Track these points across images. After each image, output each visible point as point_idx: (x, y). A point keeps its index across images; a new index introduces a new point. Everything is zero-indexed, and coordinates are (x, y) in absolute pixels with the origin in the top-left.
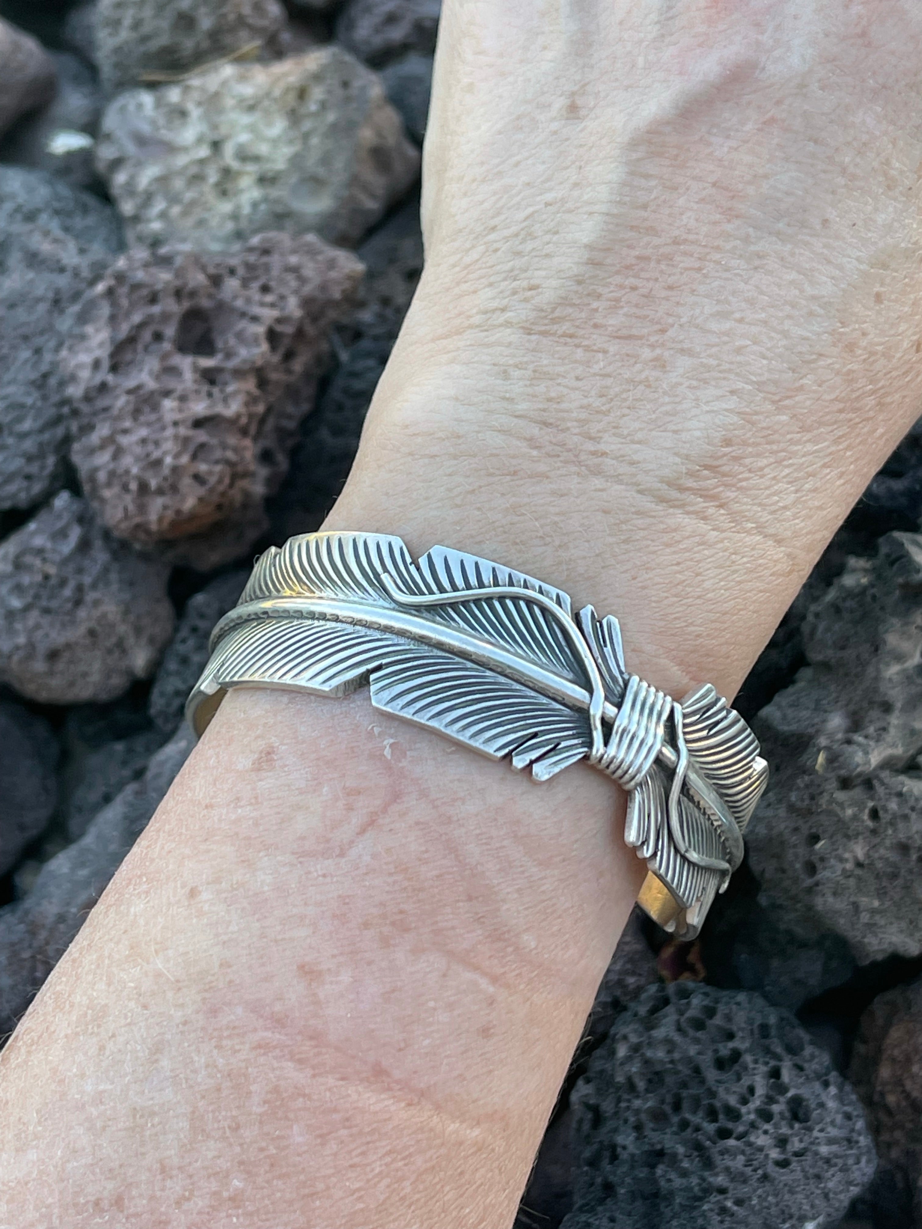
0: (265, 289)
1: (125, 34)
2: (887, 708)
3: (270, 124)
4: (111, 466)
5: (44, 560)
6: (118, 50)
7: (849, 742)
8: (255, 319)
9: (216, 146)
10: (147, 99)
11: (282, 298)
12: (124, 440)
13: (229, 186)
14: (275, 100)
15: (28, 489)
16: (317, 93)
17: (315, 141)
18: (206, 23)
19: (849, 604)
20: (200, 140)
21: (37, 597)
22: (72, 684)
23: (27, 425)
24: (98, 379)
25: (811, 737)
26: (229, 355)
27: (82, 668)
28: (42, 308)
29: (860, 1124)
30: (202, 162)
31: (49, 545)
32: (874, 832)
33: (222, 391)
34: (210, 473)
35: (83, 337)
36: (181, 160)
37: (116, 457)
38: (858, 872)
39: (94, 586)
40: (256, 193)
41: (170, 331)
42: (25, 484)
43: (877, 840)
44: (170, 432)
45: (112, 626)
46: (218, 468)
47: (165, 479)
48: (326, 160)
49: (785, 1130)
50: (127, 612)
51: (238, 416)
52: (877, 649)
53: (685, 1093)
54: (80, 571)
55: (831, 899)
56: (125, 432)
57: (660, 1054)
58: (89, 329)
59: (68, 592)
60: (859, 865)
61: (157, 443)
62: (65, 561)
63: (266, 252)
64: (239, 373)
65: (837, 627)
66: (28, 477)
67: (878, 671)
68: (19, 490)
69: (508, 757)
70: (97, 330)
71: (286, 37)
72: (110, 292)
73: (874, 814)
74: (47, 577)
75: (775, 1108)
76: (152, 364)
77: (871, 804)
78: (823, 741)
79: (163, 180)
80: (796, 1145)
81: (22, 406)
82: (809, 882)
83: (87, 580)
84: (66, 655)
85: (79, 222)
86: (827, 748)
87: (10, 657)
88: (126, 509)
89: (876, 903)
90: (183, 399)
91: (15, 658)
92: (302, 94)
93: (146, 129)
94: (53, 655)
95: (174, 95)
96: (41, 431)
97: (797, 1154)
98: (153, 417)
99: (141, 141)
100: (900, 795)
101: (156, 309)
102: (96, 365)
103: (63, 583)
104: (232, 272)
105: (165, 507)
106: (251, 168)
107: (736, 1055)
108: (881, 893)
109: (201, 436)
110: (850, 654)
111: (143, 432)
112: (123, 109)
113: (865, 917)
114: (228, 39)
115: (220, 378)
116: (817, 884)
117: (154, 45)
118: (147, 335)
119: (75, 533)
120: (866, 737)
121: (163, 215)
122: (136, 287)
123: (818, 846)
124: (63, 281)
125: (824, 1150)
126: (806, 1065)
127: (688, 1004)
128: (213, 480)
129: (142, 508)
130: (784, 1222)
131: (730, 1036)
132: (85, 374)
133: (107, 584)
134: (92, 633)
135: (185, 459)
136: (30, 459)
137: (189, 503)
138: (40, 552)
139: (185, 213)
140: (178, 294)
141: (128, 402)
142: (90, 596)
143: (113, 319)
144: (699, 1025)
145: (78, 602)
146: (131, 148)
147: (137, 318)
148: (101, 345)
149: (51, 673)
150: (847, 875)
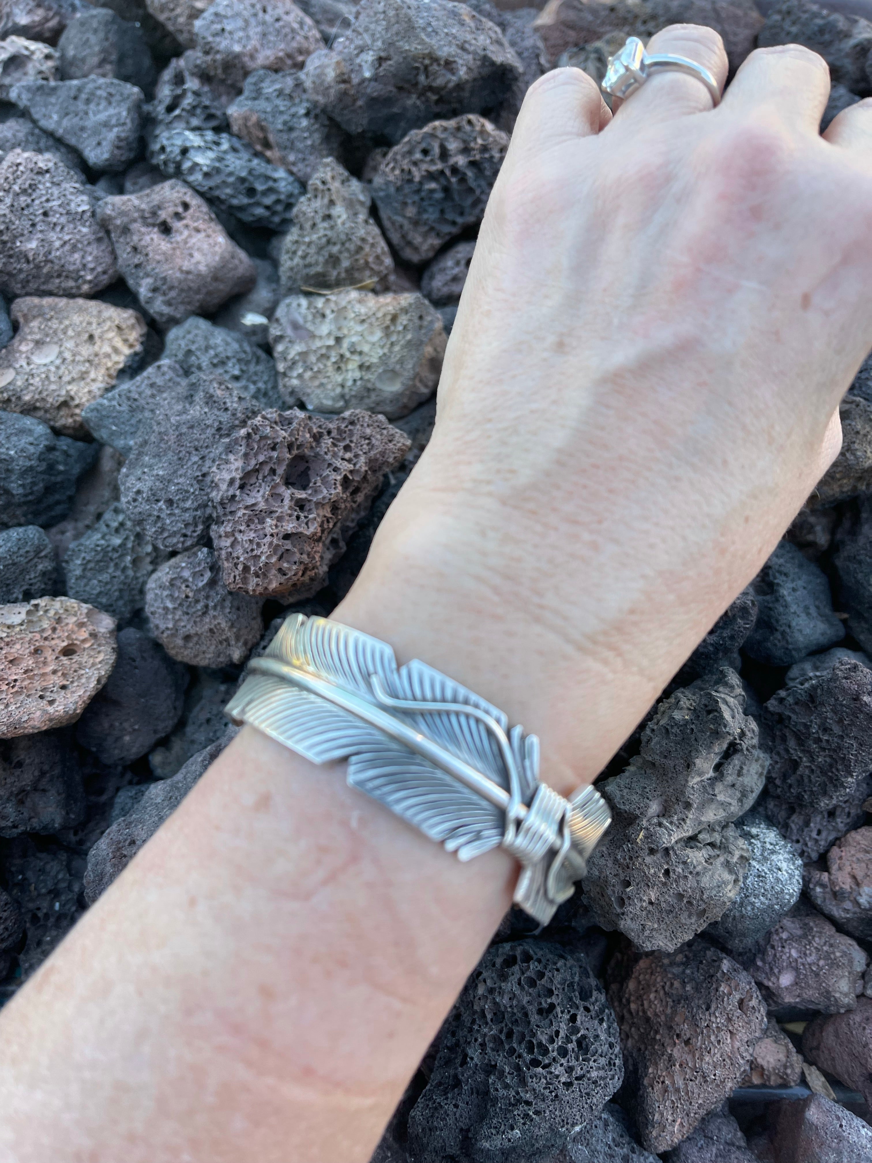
0: (347, 448)
1: (297, 260)
2: (688, 806)
3: (372, 333)
4: (230, 550)
5: (187, 586)
6: (291, 269)
7: (660, 825)
8: (336, 469)
9: (338, 340)
10: (304, 302)
11: (356, 456)
12: (239, 537)
13: (342, 365)
14: (377, 319)
15: (183, 543)
16: (403, 320)
17: (397, 348)
18: (345, 263)
19: (675, 730)
20: (329, 334)
21: (181, 605)
22: (196, 656)
23: (188, 504)
24: (230, 493)
25: (637, 817)
26: (316, 491)
27: (204, 648)
28: (210, 432)
29: (617, 1050)
30: (329, 347)
31: (191, 579)
32: (664, 884)
33: (306, 517)
34: (289, 569)
35: (227, 462)
36: (318, 343)
37: (232, 545)
38: (650, 908)
39: (215, 608)
40: (357, 374)
41: (281, 470)
42: (182, 539)
43: (665, 890)
44: (268, 539)
45: (223, 630)
46: (294, 567)
47: (260, 568)
48: (401, 361)
49: (573, 1063)
50: (232, 626)
51: (315, 534)
52: (688, 766)
53: (515, 1029)
54: (207, 597)
55: (629, 922)
56: (240, 531)
57: (505, 1001)
58: (232, 457)
59: (199, 606)
60: (651, 903)
61: (259, 545)
62: (199, 591)
63: (352, 423)
64: (319, 505)
65: (664, 742)
66: (185, 536)
67: (687, 781)
68: (178, 542)
69: (443, 842)
70: (236, 460)
71: (392, 278)
72: (249, 435)
73: (667, 872)
74: (187, 597)
75: (570, 1046)
76: (265, 490)
77: (666, 867)
78: (645, 823)
79: (303, 355)
80: (578, 1072)
81: (187, 491)
82: (619, 910)
83: (211, 604)
84: (195, 639)
85: (252, 368)
86: (647, 829)
87: (163, 633)
88: (235, 577)
89: (656, 926)
90: (279, 519)
91: (165, 635)
92: (394, 319)
93: (301, 321)
94: (187, 638)
95: (320, 303)
96: (196, 510)
97: (577, 1079)
98: (259, 527)
99: (296, 326)
100: (685, 863)
101: (275, 454)
102: (232, 482)
103: (197, 601)
104: (329, 432)
105: (258, 585)
106: (356, 357)
107: (552, 1006)
108: (660, 921)
109: (288, 545)
110: (670, 763)
111: (252, 535)
112: (289, 305)
113: (647, 932)
114: (357, 275)
115: (307, 508)
116: (623, 914)
117: (313, 271)
118: (266, 470)
119: (208, 575)
120: (671, 823)
121: (300, 376)
122: (263, 438)
123: (628, 890)
124: (225, 417)
125: (594, 1074)
126: (591, 1008)
127: (529, 967)
128: (290, 574)
129: (245, 580)
130: (562, 1127)
131: (550, 993)
132: (224, 487)
133: (223, 608)
134: (211, 630)
135: (274, 560)
136: (187, 525)
137: (274, 585)
138: (186, 580)
139: (313, 378)
140: (290, 447)
141: (244, 514)
142: (212, 612)
143: (246, 455)
144: (532, 983)
145: (204, 613)
146: (289, 332)
147: (261, 458)
148: (237, 469)
149: (185, 647)
150: (642, 909)
